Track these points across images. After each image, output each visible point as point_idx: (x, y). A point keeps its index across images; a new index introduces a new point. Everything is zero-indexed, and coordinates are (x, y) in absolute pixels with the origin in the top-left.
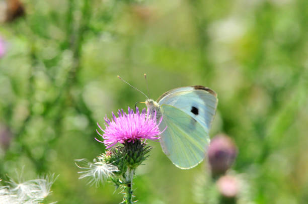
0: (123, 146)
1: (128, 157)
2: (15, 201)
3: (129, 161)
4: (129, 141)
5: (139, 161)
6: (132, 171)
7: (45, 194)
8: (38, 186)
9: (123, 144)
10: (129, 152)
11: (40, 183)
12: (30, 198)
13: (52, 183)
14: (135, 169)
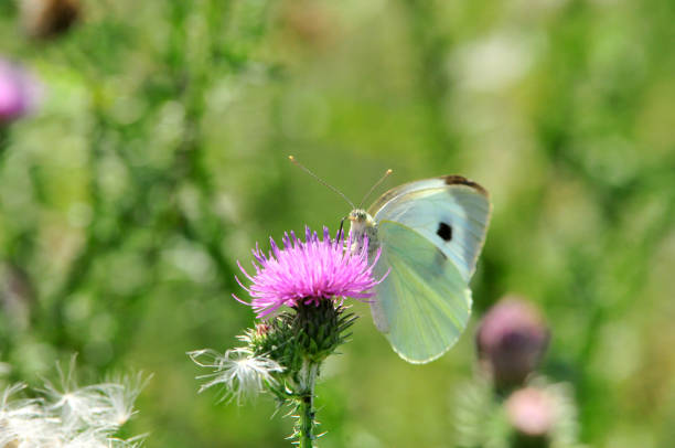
0: (294, 312)
1: (306, 336)
2: (56, 432)
3: (307, 346)
4: (307, 303)
5: (330, 346)
6: (314, 368)
7: (121, 417)
8: (106, 398)
9: (294, 307)
10: (307, 325)
11: (110, 394)
12: (89, 427)
13: (136, 391)
14: (320, 363)
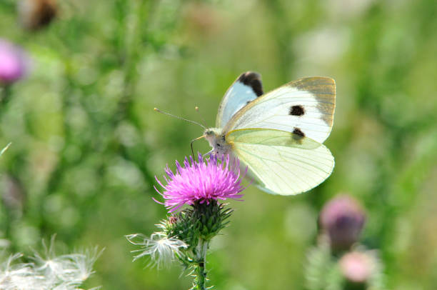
0: (192, 208)
1: (200, 224)
2: (43, 285)
3: (201, 230)
4: (201, 203)
5: (216, 231)
6: (206, 244)
7: (84, 276)
8: (74, 263)
9: (192, 205)
10: (201, 216)
11: (77, 261)
12: (62, 281)
13: (93, 260)
14: (209, 241)
